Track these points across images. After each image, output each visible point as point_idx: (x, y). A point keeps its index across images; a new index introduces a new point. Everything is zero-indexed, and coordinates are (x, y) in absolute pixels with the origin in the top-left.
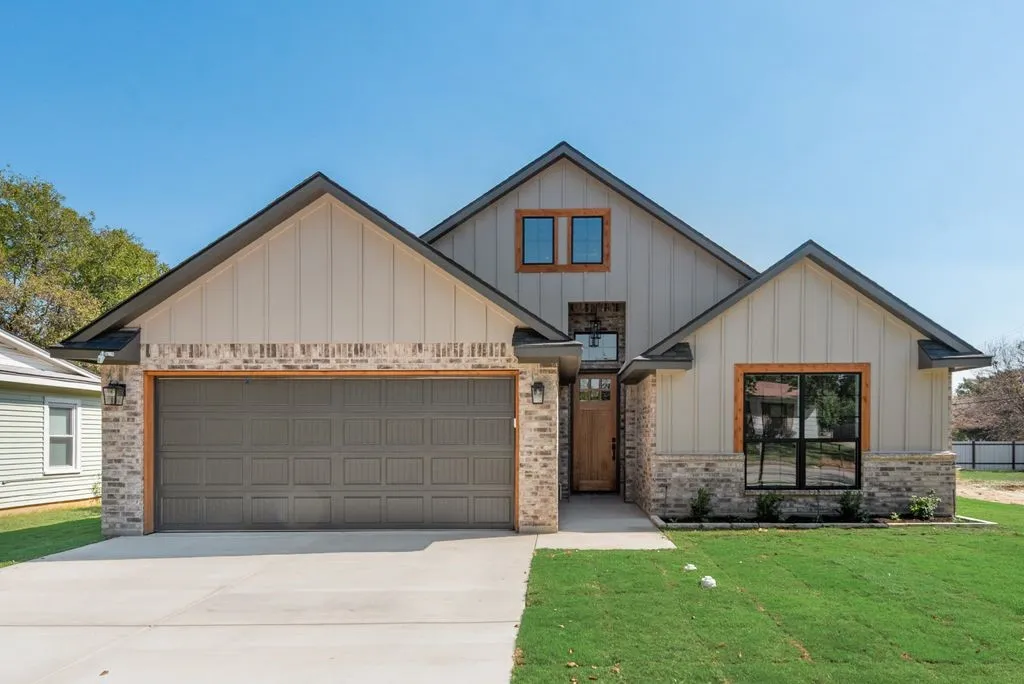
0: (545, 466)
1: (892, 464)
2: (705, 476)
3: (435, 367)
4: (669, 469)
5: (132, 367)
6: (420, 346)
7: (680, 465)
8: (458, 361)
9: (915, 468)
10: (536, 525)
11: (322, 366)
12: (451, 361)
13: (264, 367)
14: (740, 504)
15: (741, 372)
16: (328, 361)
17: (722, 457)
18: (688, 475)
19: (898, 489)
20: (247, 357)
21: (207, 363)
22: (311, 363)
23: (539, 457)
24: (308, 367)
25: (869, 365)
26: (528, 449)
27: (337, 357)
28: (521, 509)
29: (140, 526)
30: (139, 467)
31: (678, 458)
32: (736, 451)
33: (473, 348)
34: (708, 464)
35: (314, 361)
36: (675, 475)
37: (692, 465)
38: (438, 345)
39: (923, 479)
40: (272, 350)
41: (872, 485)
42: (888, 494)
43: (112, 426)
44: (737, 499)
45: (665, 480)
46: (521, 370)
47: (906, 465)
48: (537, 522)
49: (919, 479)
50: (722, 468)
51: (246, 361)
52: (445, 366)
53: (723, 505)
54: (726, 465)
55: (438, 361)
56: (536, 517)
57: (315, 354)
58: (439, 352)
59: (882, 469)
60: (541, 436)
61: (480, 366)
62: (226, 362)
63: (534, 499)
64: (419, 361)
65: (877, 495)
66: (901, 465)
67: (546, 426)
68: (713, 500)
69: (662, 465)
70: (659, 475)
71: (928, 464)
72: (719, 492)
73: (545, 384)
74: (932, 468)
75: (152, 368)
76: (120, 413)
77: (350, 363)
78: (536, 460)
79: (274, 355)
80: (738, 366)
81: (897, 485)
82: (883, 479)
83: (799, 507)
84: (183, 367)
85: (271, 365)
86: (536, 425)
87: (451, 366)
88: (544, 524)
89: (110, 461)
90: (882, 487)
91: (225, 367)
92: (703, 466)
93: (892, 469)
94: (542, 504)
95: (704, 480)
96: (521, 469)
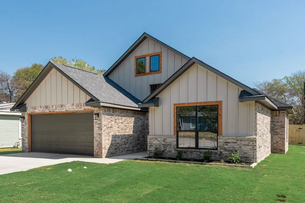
0: (100, 138)
1: (230, 141)
2: (163, 143)
3: (77, 110)
4: (153, 140)
5: (26, 112)
6: (73, 104)
7: (156, 139)
8: (81, 108)
9: (239, 142)
10: (98, 155)
11: (56, 111)
12: (80, 108)
13: (46, 111)
14: (174, 153)
15: (176, 106)
16: (56, 109)
17: (169, 137)
18: (158, 142)
19: (232, 151)
20: (43, 109)
21: (37, 111)
22: (54, 110)
23: (98, 135)
24: (53, 111)
25: (221, 101)
26: (96, 133)
27: (58, 108)
28: (94, 150)
29: (27, 150)
30: (27, 137)
31: (154, 137)
32: (174, 135)
33: (84, 104)
34: (164, 139)
35: (54, 109)
36: (154, 142)
37: (159, 139)
38: (77, 104)
39: (242, 147)
40: (46, 107)
41: (221, 148)
42: (228, 153)
43: (23, 126)
44: (173, 151)
45: (151, 144)
46: (94, 110)
47: (235, 141)
48: (98, 154)
49: (240, 147)
50: (168, 140)
51: (43, 110)
52: (78, 109)
53: (169, 153)
54: (170, 139)
55: (77, 108)
56: (98, 153)
57: (54, 107)
58: (77, 106)
59: (225, 142)
60: (99, 129)
61: (85, 109)
62: (39, 111)
63: (98, 148)
64: (73, 108)
65: (223, 152)
66: (233, 141)
67: (100, 126)
68: (166, 151)
69: (150, 139)
70: (150, 142)
71: (244, 141)
72: (168, 149)
73: (100, 114)
74: (246, 143)
75: (28, 113)
76: (24, 124)
77: (60, 110)
78: (98, 136)
79: (47, 108)
80: (175, 104)
81: (231, 149)
82: (226, 146)
83: (194, 155)
84: (33, 112)
85: (47, 111)
86: (97, 126)
87: (80, 109)
88: (99, 155)
89: (23, 135)
90: (225, 150)
91: (40, 112)
92: (163, 139)
93: (229, 143)
94: (99, 149)
95: (163, 144)
96: (95, 139)
